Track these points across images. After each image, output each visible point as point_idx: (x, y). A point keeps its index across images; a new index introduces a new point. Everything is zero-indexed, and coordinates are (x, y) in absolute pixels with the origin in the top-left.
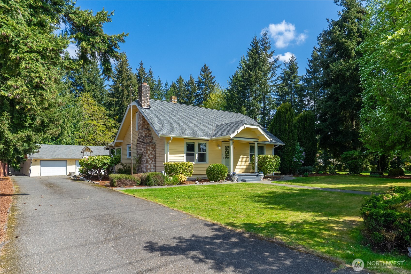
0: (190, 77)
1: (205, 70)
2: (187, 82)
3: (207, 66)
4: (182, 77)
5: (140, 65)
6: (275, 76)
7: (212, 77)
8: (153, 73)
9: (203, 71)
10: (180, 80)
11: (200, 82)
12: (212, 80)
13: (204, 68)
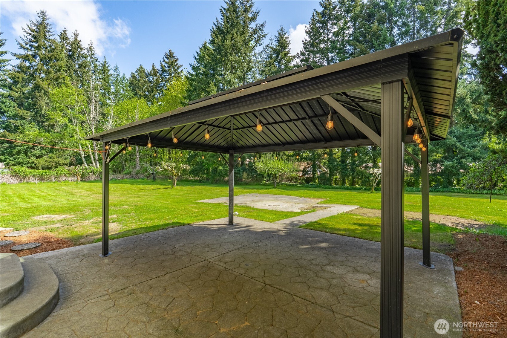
0: (153, 66)
1: (170, 56)
2: (148, 72)
3: (172, 52)
4: (143, 67)
5: (74, 36)
6: (261, 44)
7: (179, 65)
8: (93, 49)
9: (167, 58)
10: (141, 70)
11: (163, 71)
12: (178, 68)
13: (168, 54)
